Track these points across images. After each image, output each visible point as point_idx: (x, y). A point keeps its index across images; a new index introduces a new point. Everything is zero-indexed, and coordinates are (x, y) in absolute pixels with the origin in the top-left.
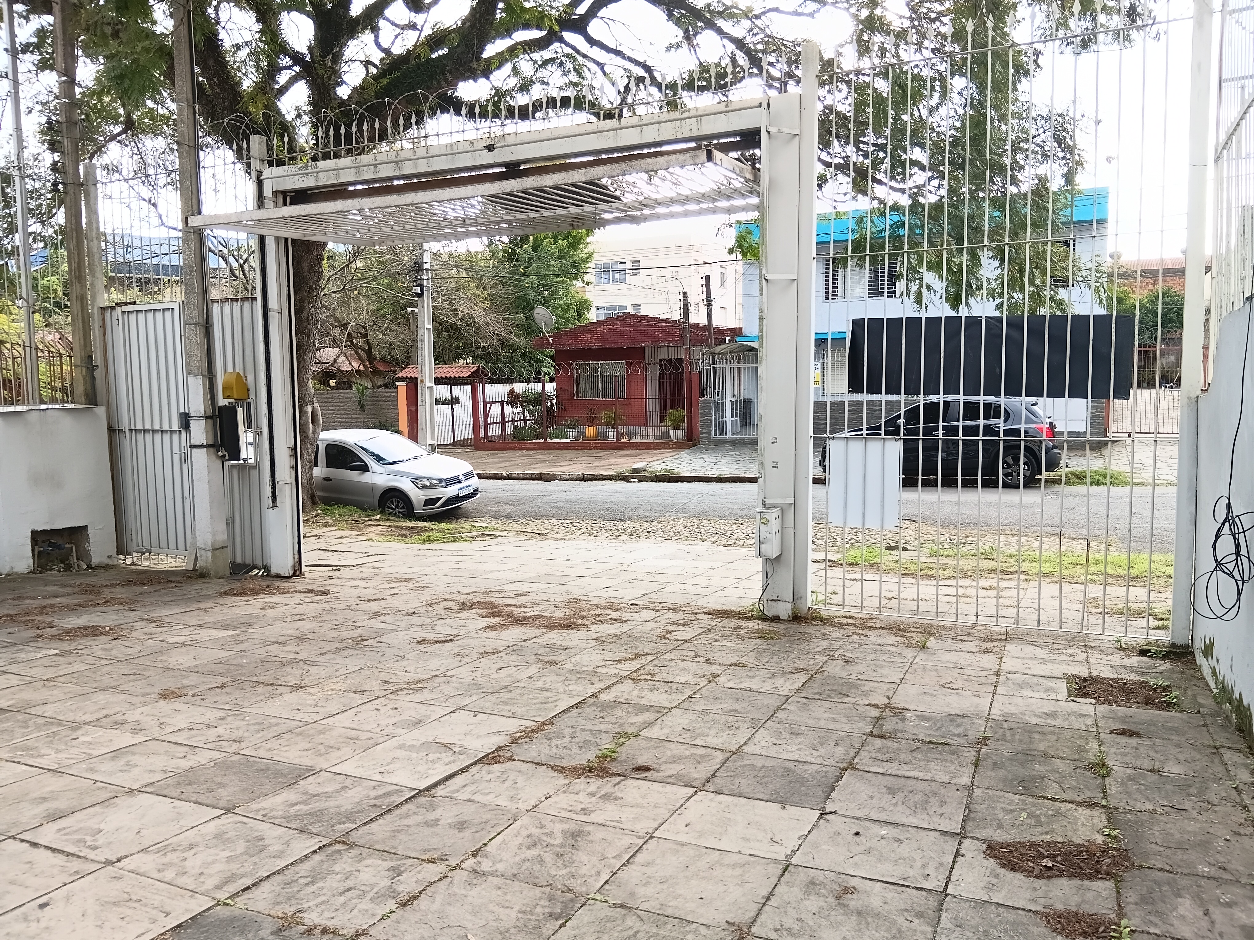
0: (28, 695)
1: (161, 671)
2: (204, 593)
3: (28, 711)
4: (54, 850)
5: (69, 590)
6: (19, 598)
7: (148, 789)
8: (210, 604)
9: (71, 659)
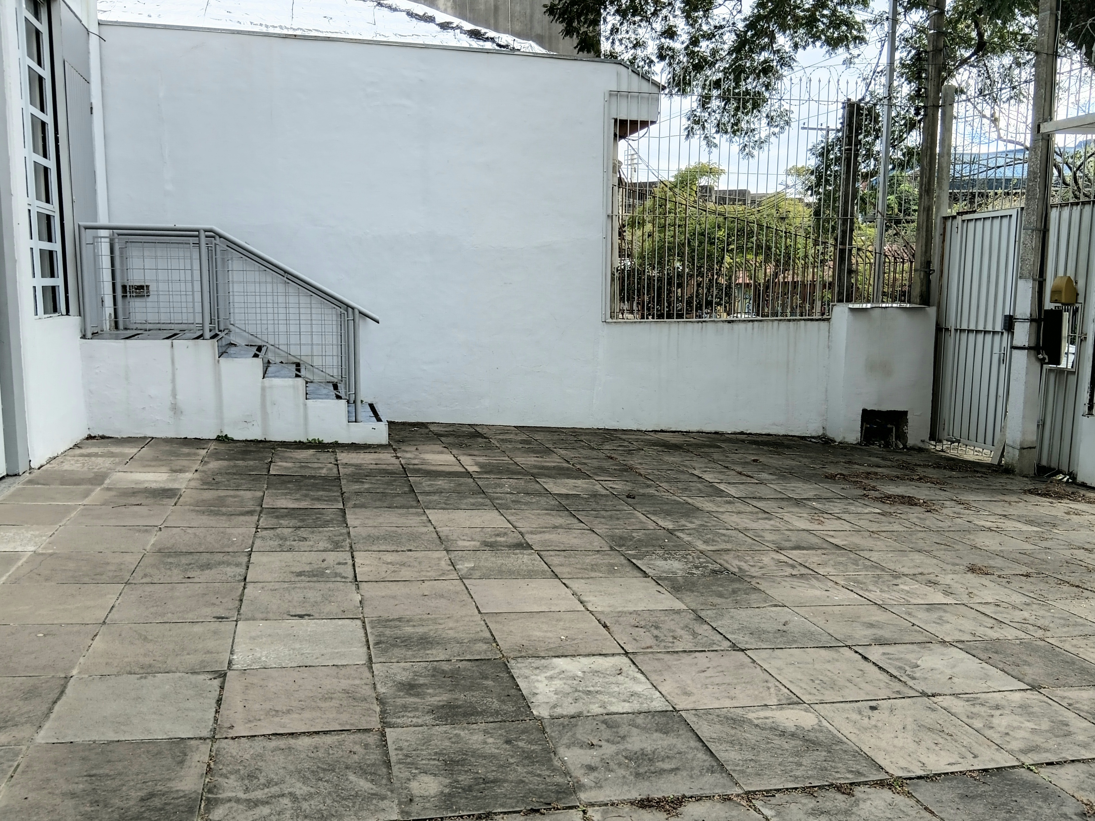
0: (856, 540)
1: (969, 548)
2: (1008, 487)
3: (857, 552)
4: (880, 668)
5: (889, 463)
6: (849, 462)
7: (957, 644)
8: (1014, 498)
9: (892, 520)
